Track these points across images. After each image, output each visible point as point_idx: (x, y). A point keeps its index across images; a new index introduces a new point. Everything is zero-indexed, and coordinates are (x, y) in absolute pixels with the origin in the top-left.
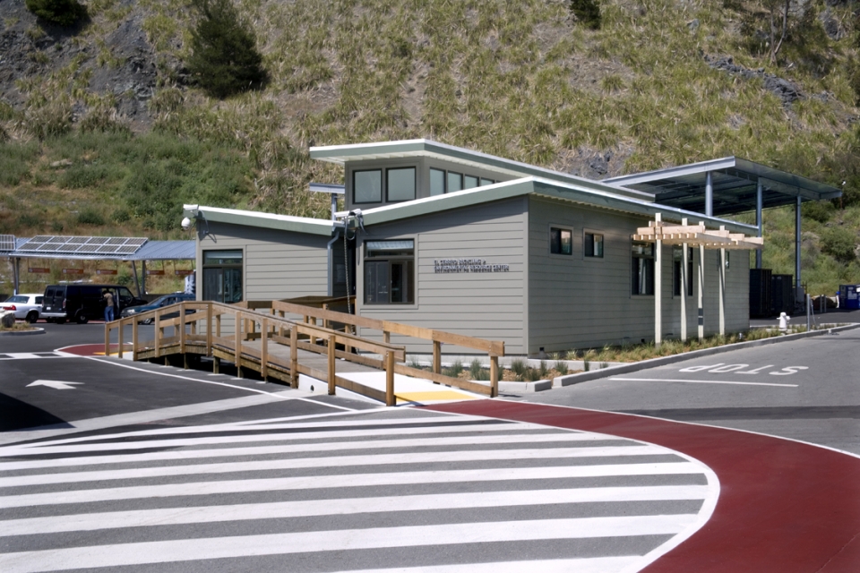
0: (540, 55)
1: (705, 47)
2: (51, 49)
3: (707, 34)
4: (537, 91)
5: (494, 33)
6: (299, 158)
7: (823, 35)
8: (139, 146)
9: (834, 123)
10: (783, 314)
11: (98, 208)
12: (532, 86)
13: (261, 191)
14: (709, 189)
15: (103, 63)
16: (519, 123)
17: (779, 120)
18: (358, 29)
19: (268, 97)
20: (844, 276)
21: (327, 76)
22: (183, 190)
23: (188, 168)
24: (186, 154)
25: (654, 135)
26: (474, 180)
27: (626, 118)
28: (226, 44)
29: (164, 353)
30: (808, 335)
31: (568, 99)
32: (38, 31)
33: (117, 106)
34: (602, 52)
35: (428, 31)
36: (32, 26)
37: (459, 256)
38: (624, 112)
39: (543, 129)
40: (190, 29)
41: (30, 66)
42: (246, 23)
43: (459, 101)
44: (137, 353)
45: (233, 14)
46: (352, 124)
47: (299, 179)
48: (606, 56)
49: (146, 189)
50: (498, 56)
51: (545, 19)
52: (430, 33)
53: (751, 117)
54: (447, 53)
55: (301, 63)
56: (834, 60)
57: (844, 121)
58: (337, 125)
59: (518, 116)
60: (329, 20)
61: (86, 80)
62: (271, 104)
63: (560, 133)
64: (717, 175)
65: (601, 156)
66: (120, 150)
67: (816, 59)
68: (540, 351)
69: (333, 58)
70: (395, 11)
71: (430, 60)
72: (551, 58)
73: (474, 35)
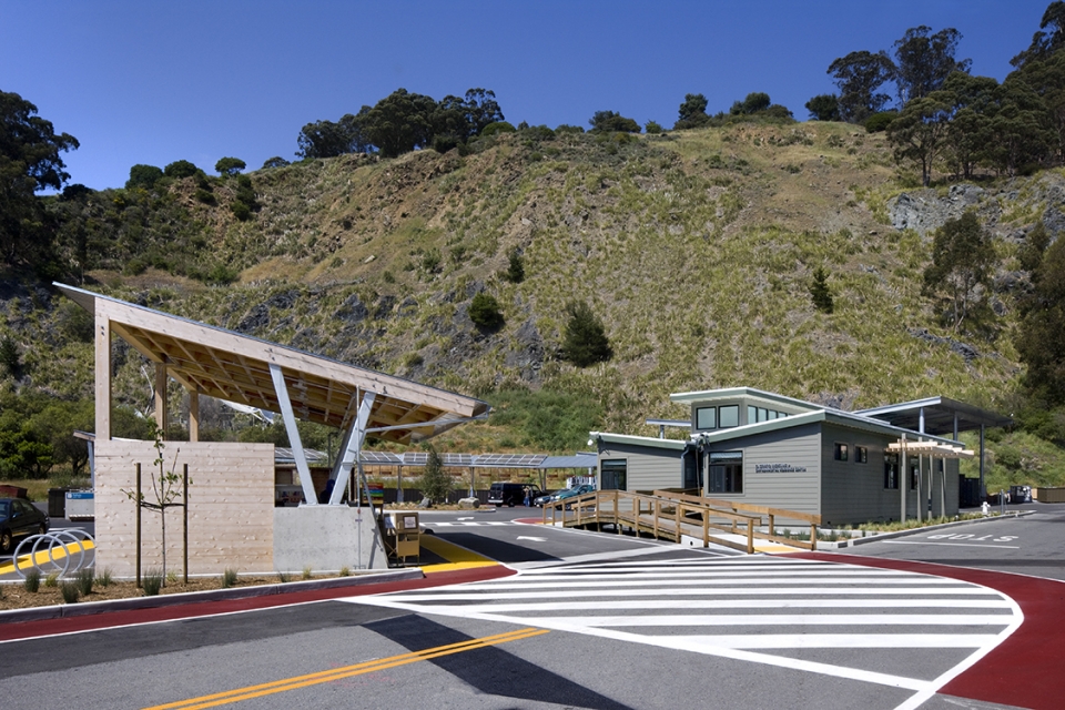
0: (792, 332)
1: (908, 323)
2: (483, 342)
3: (908, 314)
4: (790, 355)
5: (760, 318)
6: (634, 404)
7: (992, 313)
8: (534, 399)
9: (1002, 374)
10: (985, 503)
11: (512, 438)
12: (787, 352)
13: (609, 425)
14: (922, 419)
15: (513, 349)
16: (778, 377)
17: (963, 371)
18: (669, 319)
19: (612, 365)
20: (1013, 480)
21: (650, 350)
22: (561, 425)
23: (564, 411)
24: (562, 403)
25: (873, 383)
26: (774, 414)
27: (853, 372)
28: (586, 332)
29: (584, 522)
30: (1003, 518)
31: (812, 360)
32: (476, 331)
33: (521, 375)
34: (835, 328)
35: (714, 318)
36: (472, 329)
37: (772, 462)
38: (851, 368)
39: (795, 380)
40: (564, 324)
41: (471, 352)
42: (599, 319)
43: (737, 364)
44: (565, 523)
45: (590, 314)
46: (666, 381)
47: (633, 417)
48: (838, 330)
49: (539, 425)
50: (763, 333)
51: (794, 308)
52: (717, 320)
53: (942, 370)
54: (728, 332)
55: (633, 342)
56: (1000, 330)
57: (1009, 372)
58: (656, 382)
59: (777, 372)
60: (650, 314)
61: (503, 359)
62: (614, 369)
63: (807, 384)
64: (928, 409)
65: (836, 398)
66: (523, 402)
67: (988, 330)
68: (827, 524)
69: (653, 339)
70: (693, 306)
71: (717, 338)
72: (799, 333)
73: (746, 320)
